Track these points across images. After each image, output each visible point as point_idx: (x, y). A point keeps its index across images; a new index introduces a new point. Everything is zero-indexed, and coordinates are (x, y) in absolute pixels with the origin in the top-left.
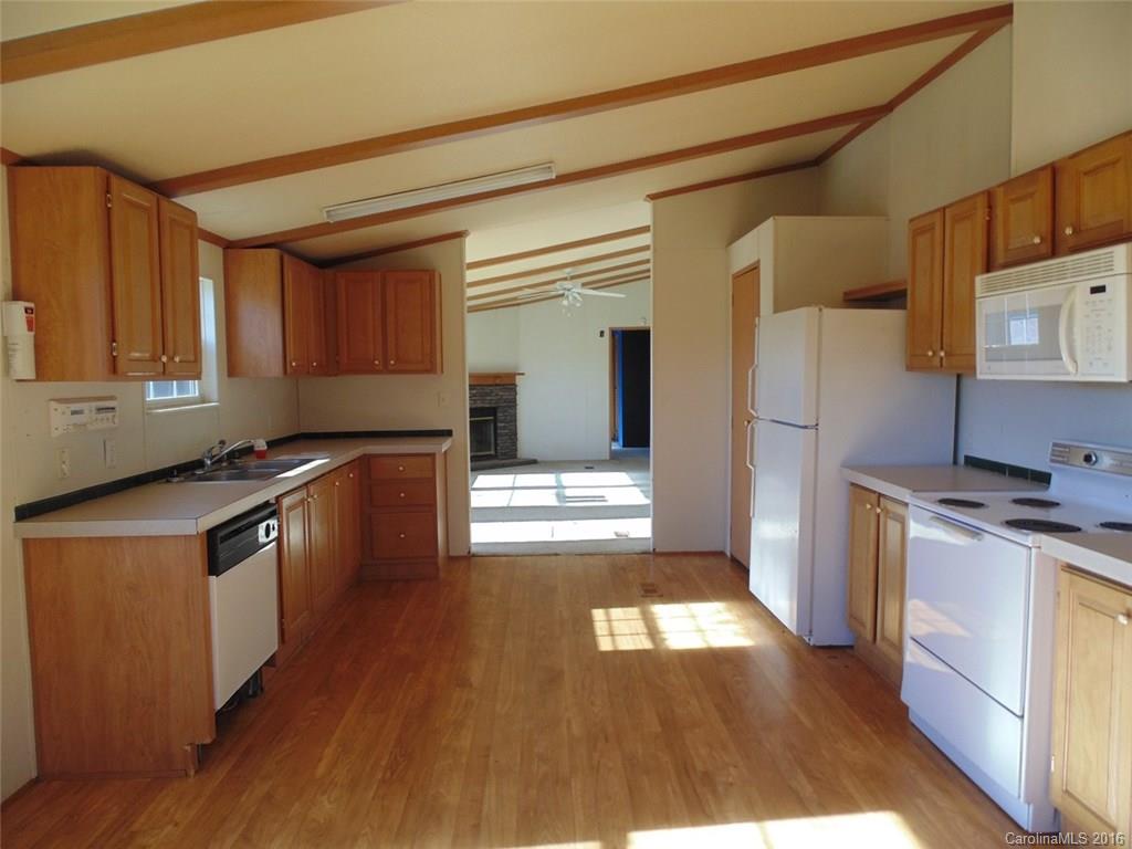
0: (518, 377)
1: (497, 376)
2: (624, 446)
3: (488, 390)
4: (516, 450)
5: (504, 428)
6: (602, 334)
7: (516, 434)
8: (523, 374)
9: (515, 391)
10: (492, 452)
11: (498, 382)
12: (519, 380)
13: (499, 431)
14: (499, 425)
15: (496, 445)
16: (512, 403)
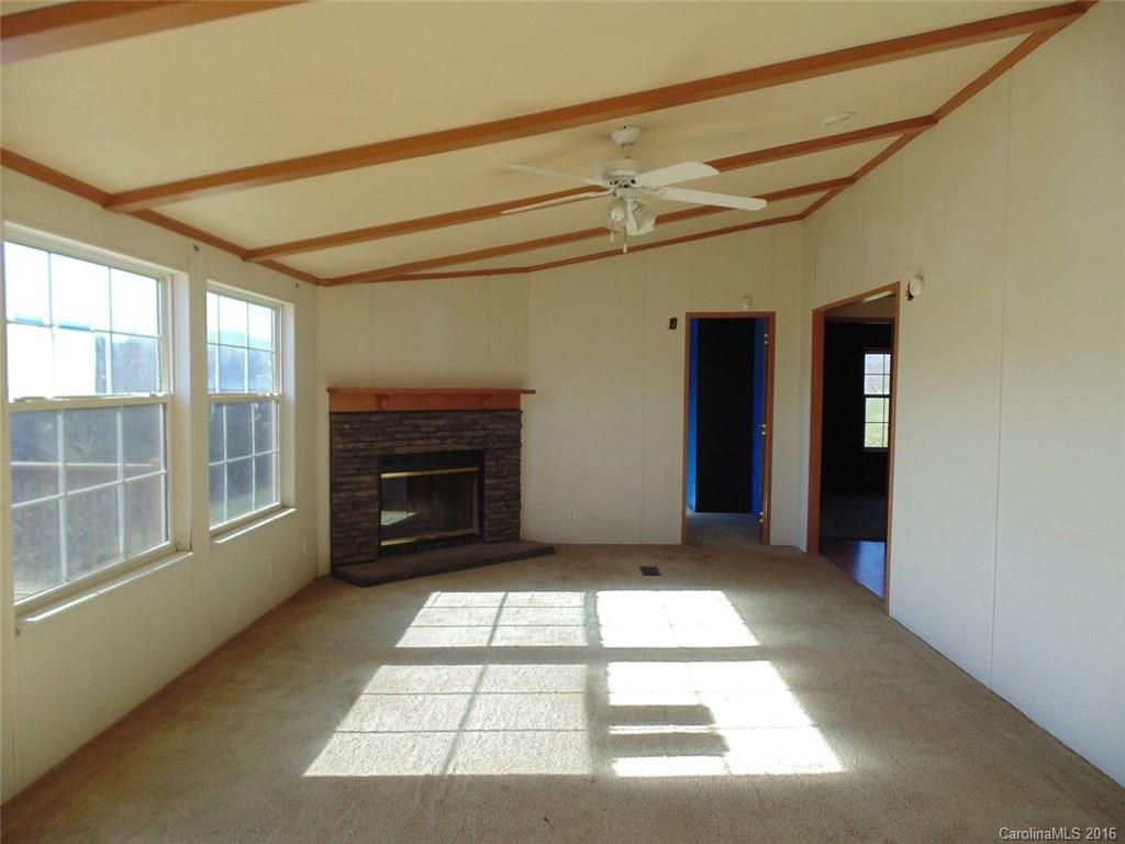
0: (523, 397)
1: (486, 394)
2: (698, 509)
3: (467, 419)
4: (518, 525)
5: (498, 487)
6: (673, 323)
7: (518, 496)
8: (534, 392)
9: (519, 421)
10: (475, 530)
11: (486, 405)
12: (526, 402)
13: (487, 493)
14: (487, 481)
15: (482, 517)
16: (513, 444)
